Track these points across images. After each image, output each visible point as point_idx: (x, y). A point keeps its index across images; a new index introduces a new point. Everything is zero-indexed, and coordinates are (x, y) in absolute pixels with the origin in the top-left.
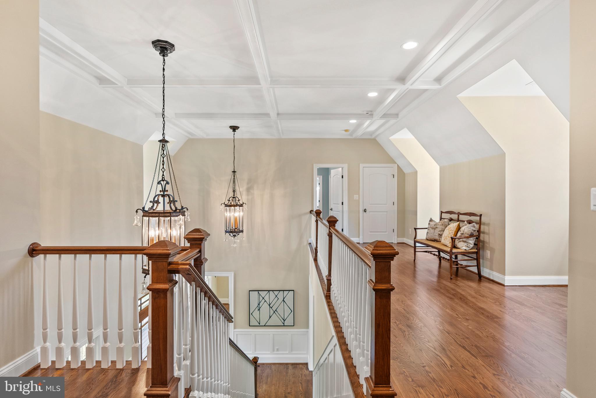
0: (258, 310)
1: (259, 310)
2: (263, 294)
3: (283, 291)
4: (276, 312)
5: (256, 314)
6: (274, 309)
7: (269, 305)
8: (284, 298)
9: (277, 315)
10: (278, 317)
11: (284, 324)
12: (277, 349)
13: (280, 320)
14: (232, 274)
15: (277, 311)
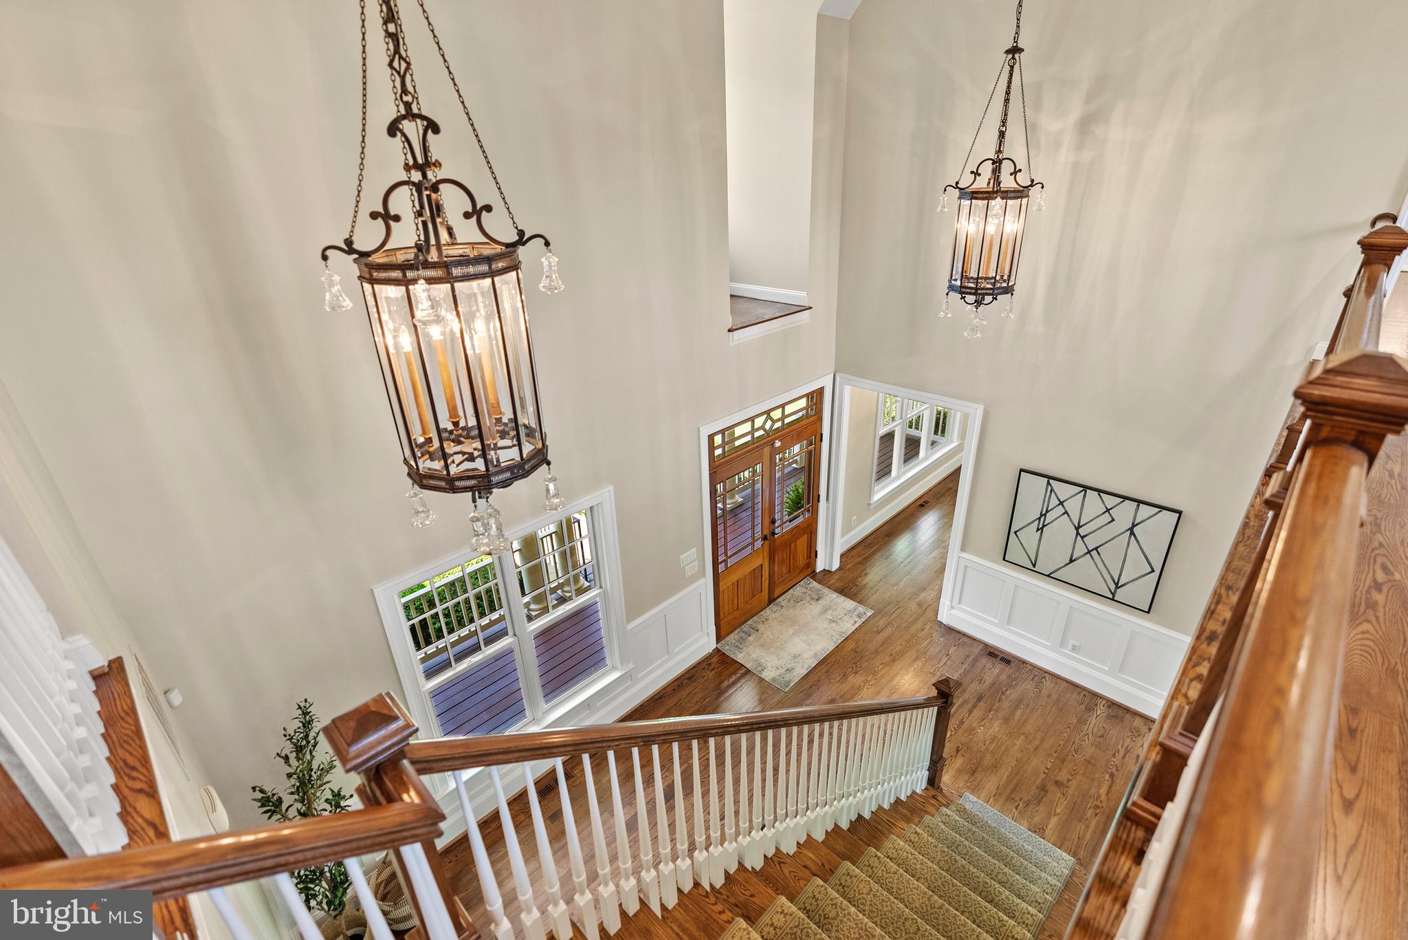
0: (1038, 530)
1: (1040, 529)
2: (1063, 490)
3: (1139, 502)
4: (1094, 553)
5: (1029, 537)
6: (1091, 542)
7: (1077, 529)
8: (1134, 525)
9: (1096, 564)
10: (1099, 570)
11: (1113, 594)
12: (1074, 646)
13: (1105, 580)
14: (977, 409)
15: (1098, 552)
